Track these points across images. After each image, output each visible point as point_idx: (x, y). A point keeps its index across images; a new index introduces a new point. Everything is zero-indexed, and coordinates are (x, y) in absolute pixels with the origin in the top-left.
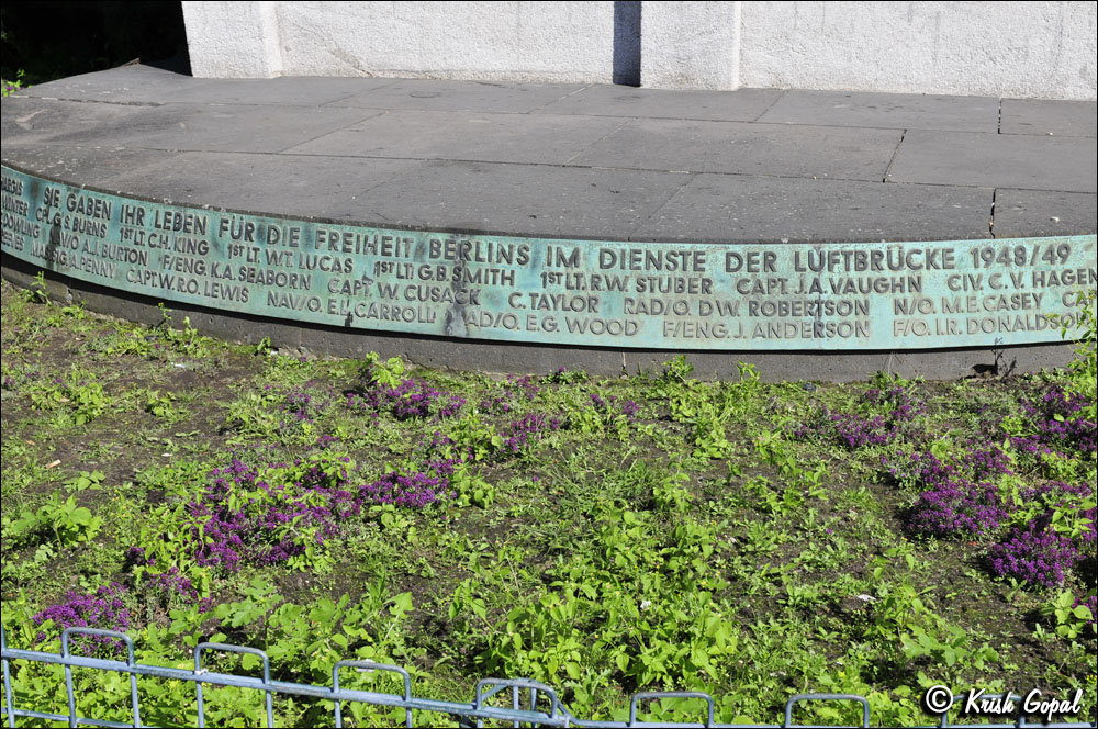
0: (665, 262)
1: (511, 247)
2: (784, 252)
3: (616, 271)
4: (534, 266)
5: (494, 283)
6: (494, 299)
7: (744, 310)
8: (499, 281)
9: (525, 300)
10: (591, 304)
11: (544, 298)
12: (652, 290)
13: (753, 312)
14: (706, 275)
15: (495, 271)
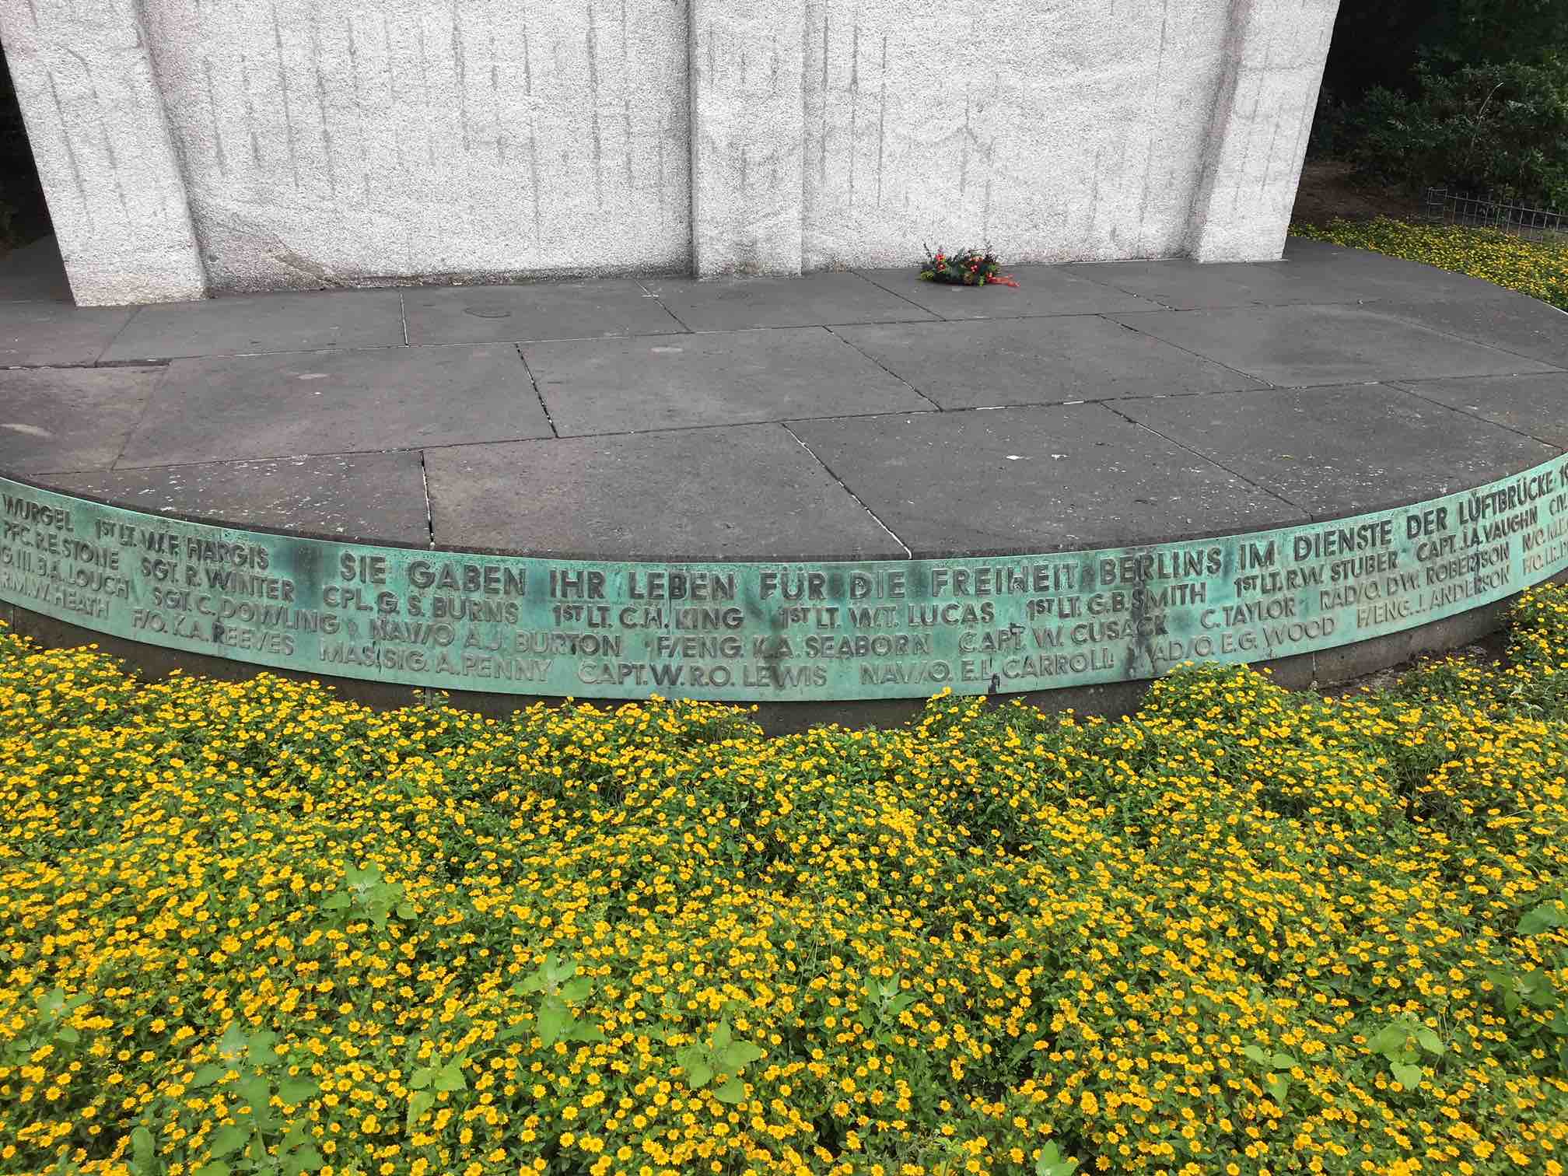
0: (1357, 540)
1: (1200, 553)
2: (1451, 504)
3: (1312, 562)
4: (1226, 573)
5: (1183, 602)
6: (1183, 623)
7: (1422, 580)
8: (1188, 599)
9: (1219, 617)
10: (1286, 607)
11: (1240, 611)
12: (1346, 577)
13: (1430, 580)
14: (1392, 547)
15: (1183, 588)
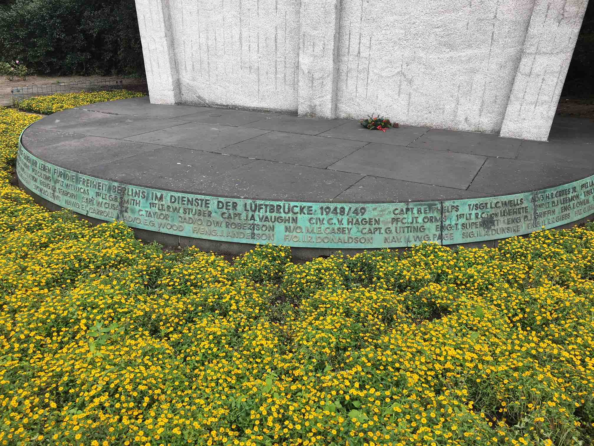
0: (194, 202)
1: (139, 191)
2: (240, 203)
3: (176, 205)
4: (147, 199)
5: (133, 205)
6: (133, 211)
7: (224, 225)
8: (135, 204)
9: (143, 213)
10: (166, 217)
11: (150, 213)
12: (189, 214)
13: (227, 226)
14: (210, 209)
15: (134, 200)
